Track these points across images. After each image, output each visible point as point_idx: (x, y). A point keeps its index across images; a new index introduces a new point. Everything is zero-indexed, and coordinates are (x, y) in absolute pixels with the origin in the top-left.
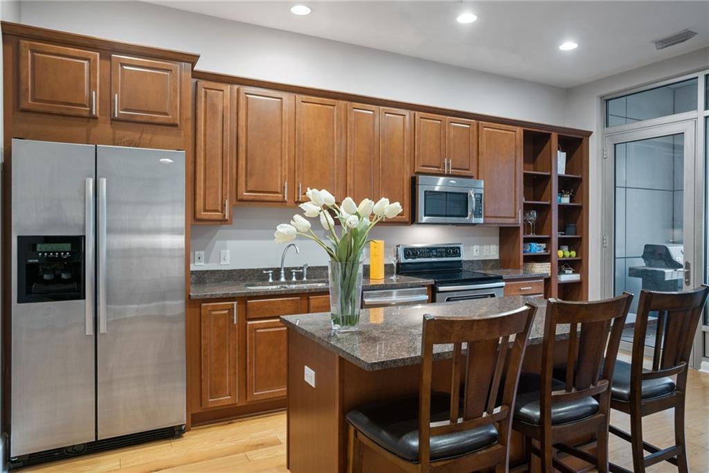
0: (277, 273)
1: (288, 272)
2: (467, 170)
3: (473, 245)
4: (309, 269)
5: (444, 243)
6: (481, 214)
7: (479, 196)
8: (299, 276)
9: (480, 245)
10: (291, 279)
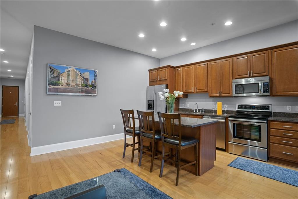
0: (196, 110)
1: (199, 110)
2: (264, 73)
3: (286, 106)
4: (204, 110)
5: (263, 104)
6: (268, 91)
7: (267, 84)
8: (202, 111)
9: (292, 106)
10: (197, 111)
